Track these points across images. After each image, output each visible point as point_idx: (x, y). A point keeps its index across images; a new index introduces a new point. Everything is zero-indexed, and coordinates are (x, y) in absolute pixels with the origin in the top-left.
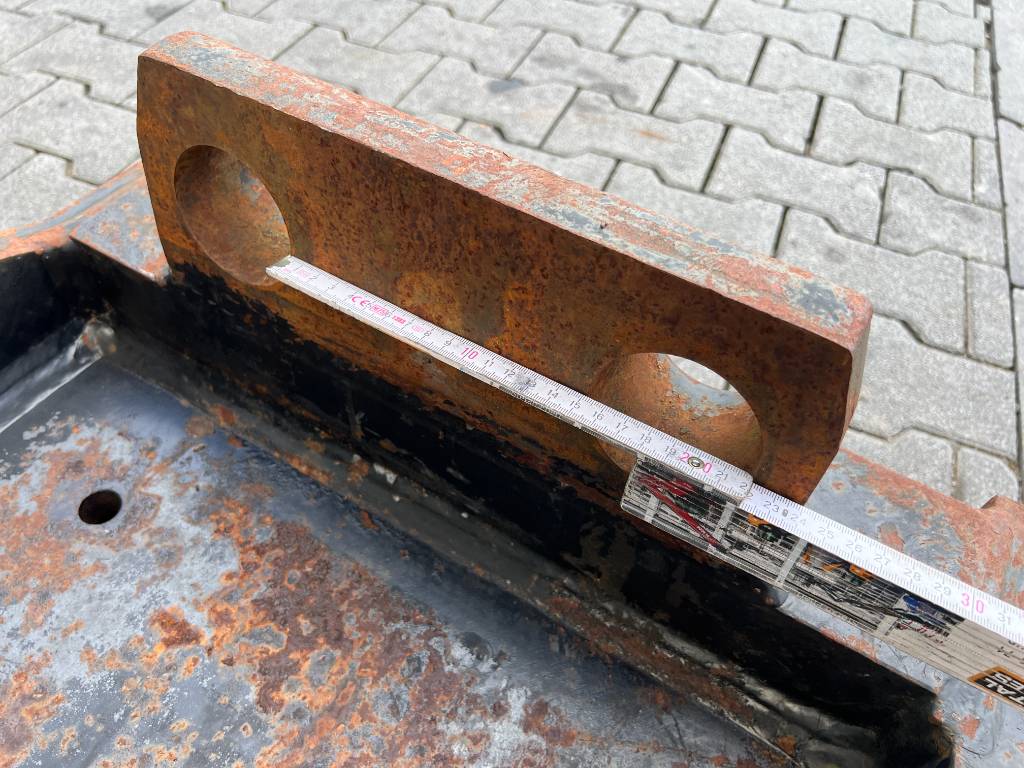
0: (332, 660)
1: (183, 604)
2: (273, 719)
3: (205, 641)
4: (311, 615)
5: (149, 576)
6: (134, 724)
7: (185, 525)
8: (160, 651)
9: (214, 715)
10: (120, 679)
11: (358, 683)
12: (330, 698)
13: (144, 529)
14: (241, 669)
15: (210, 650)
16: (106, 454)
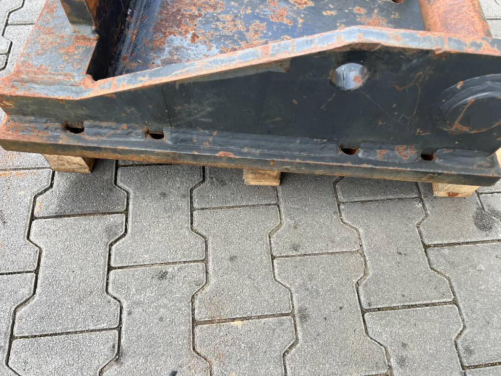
0: (184, 10)
2: (203, 13)
3: (194, 31)
4: (176, 17)
5: (184, 50)
6: (218, 33)
7: (166, 51)
8: (200, 38)
9: (208, 22)
10: (211, 41)
11: (186, 4)
12: (193, 7)
14: (195, 23)
15: (195, 30)
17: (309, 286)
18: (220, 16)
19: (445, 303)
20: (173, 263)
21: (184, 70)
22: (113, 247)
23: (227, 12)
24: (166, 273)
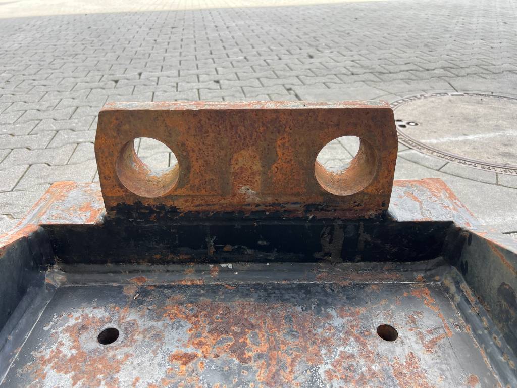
0: (257, 334)
1: (179, 348)
2: (252, 364)
3: (200, 355)
4: (235, 324)
5: (155, 347)
7: (154, 323)
8: (184, 368)
9: (227, 375)
11: (273, 335)
12: (267, 345)
13: (138, 333)
15: (205, 357)
16: (94, 317)
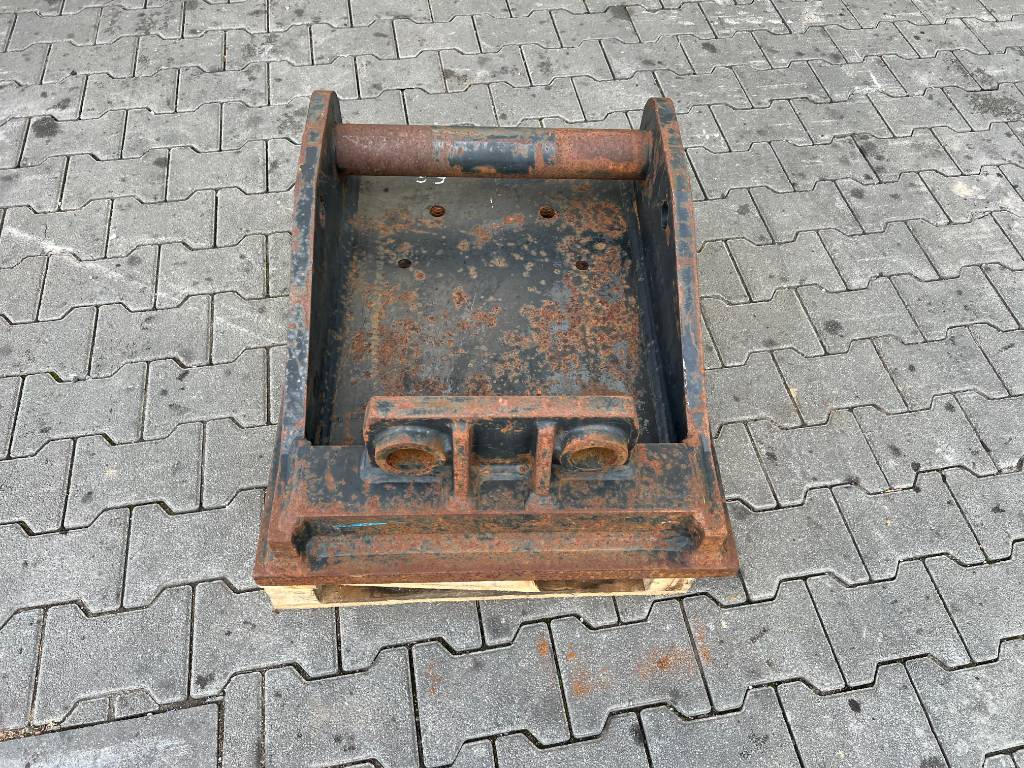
17: (744, 339)
18: (498, 376)
19: (728, 247)
20: (756, 449)
21: (692, 334)
22: (757, 507)
23: (490, 372)
24: (767, 454)
